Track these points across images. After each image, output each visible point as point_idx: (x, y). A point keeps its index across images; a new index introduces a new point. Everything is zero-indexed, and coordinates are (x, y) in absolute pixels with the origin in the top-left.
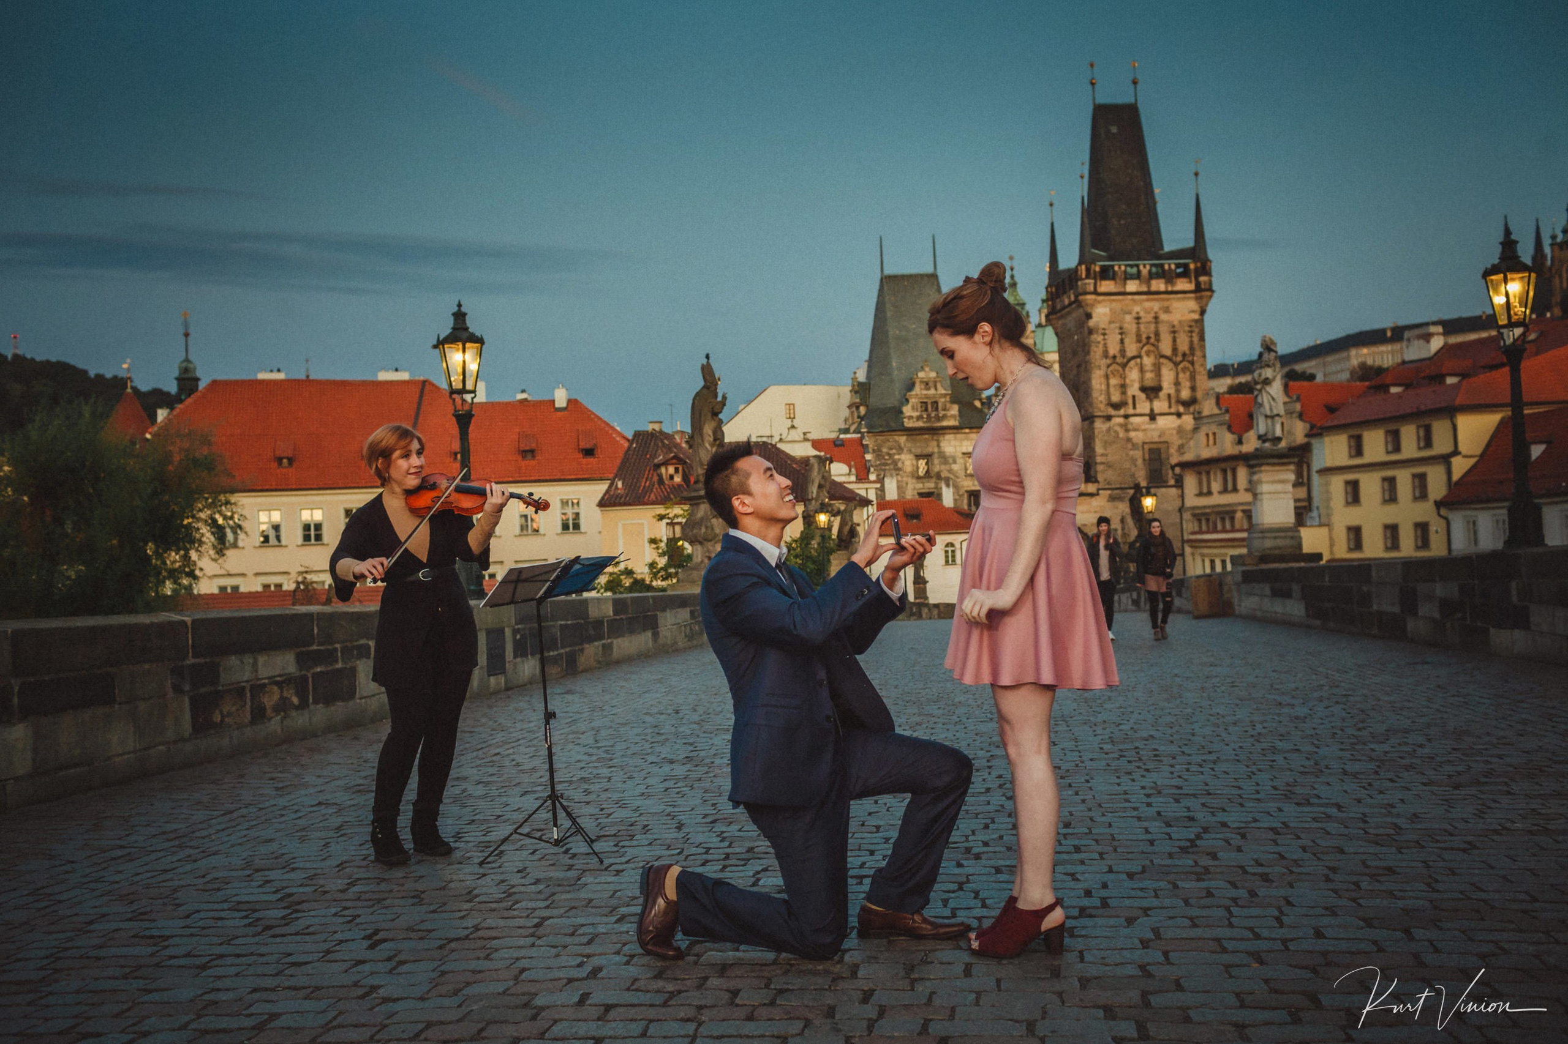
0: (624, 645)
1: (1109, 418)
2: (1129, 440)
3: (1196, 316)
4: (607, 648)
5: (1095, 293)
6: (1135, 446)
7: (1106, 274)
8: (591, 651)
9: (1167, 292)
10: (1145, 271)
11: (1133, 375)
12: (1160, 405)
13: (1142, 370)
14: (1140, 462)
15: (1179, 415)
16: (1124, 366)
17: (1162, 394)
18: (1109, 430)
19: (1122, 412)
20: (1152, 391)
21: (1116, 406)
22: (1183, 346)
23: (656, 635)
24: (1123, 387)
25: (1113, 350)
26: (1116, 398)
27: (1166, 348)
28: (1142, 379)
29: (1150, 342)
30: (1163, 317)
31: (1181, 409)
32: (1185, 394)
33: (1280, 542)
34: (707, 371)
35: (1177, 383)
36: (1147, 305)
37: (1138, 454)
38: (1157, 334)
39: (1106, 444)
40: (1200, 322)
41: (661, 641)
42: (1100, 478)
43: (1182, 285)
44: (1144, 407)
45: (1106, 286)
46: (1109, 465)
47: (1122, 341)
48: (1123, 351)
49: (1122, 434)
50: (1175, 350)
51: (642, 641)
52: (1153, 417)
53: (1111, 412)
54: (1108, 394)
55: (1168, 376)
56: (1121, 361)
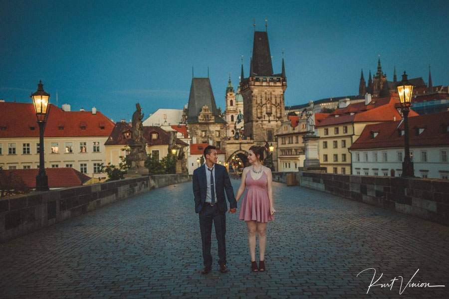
0: (105, 200)
1: (257, 121)
2: (263, 128)
3: (282, 93)
4: (99, 202)
5: (254, 85)
6: (264, 130)
7: (257, 80)
9: (274, 86)
10: (268, 80)
11: (264, 109)
12: (271, 118)
13: (267, 108)
14: (266, 134)
15: (277, 121)
16: (262, 106)
17: (272, 115)
18: (257, 125)
19: (261, 120)
20: (269, 114)
21: (259, 118)
22: (278, 101)
23: (117, 195)
24: (261, 112)
25: (259, 102)
26: (259, 115)
27: (273, 102)
28: (267, 111)
29: (269, 100)
30: (273, 93)
31: (277, 119)
32: (279, 115)
33: (314, 164)
34: (138, 106)
35: (276, 112)
36: (269, 89)
37: (265, 132)
38: (271, 98)
39: (256, 129)
40: (283, 95)
41: (119, 196)
42: (254, 138)
43: (278, 84)
44: (267, 118)
45: (257, 83)
46: (257, 135)
47: (261, 99)
48: (261, 102)
49: (261, 126)
50: (276, 102)
51: (113, 197)
52: (269, 121)
53: (258, 120)
54: (257, 114)
55: (274, 110)
56: (261, 105)
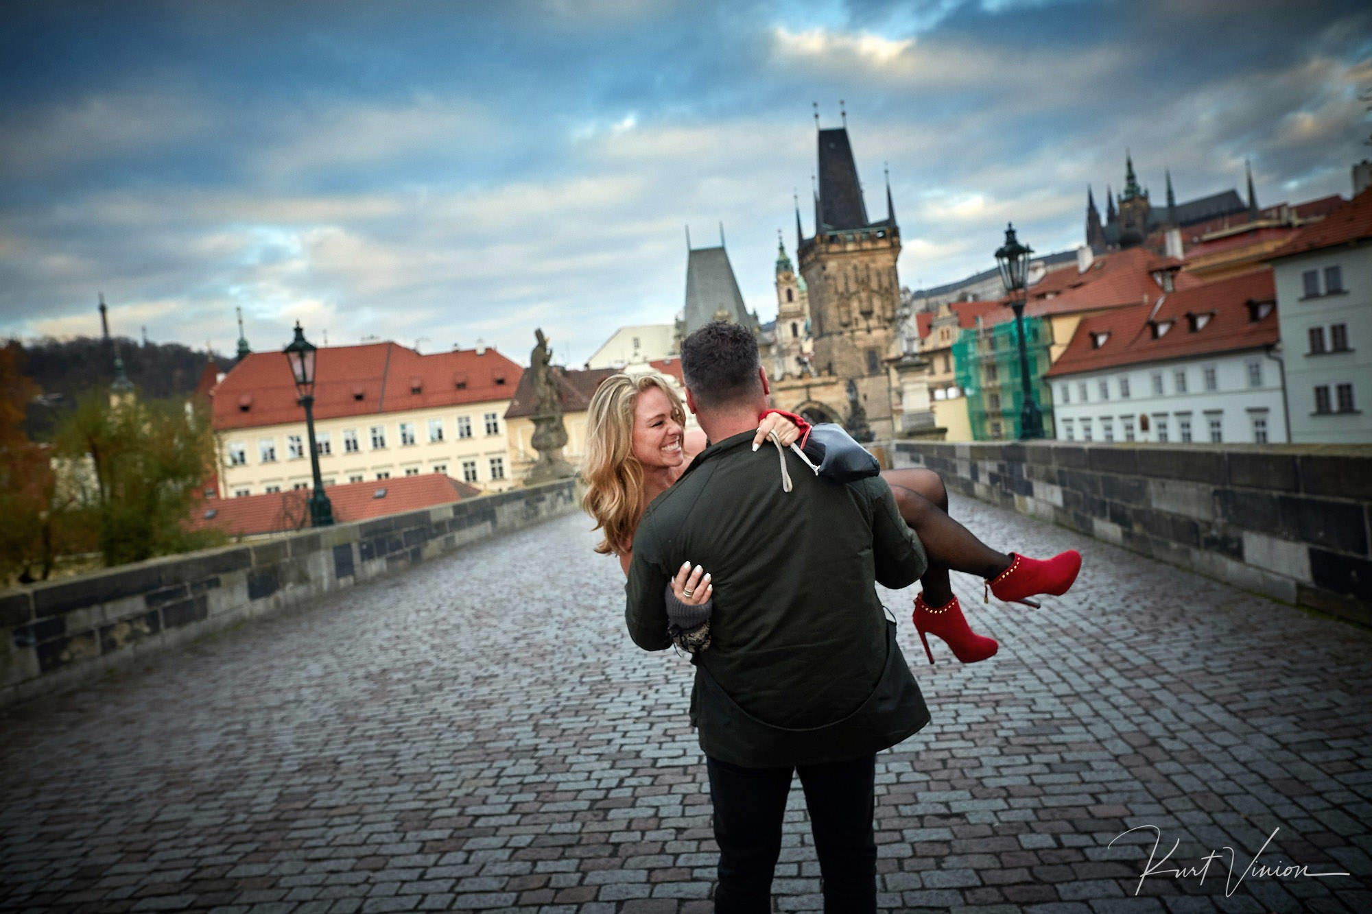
0: (465, 535)
1: (841, 333)
2: (855, 346)
3: (892, 264)
4: (449, 540)
5: (828, 253)
6: (859, 350)
7: (832, 239)
8: (433, 546)
9: (873, 250)
10: (858, 237)
11: (855, 304)
12: (873, 322)
13: (860, 301)
14: (863, 360)
15: (885, 328)
16: (849, 299)
17: (874, 316)
18: (842, 341)
19: (849, 328)
20: (867, 314)
21: (846, 325)
22: (885, 282)
23: (494, 522)
24: (849, 313)
25: (841, 289)
26: (845, 319)
27: (874, 285)
28: (860, 306)
29: (864, 283)
30: (872, 266)
31: (887, 324)
32: (889, 314)
33: (921, 422)
34: (539, 334)
35: (883, 308)
36: (861, 258)
37: (861, 355)
38: (868, 277)
39: (841, 350)
40: (894, 268)
41: (499, 526)
42: (839, 372)
43: (883, 244)
44: (863, 324)
45: (834, 248)
46: (843, 364)
47: (846, 284)
48: (847, 289)
49: (850, 343)
50: (880, 286)
51: (485, 528)
52: (869, 330)
53: (842, 329)
54: (840, 317)
55: (877, 304)
56: (845, 297)
